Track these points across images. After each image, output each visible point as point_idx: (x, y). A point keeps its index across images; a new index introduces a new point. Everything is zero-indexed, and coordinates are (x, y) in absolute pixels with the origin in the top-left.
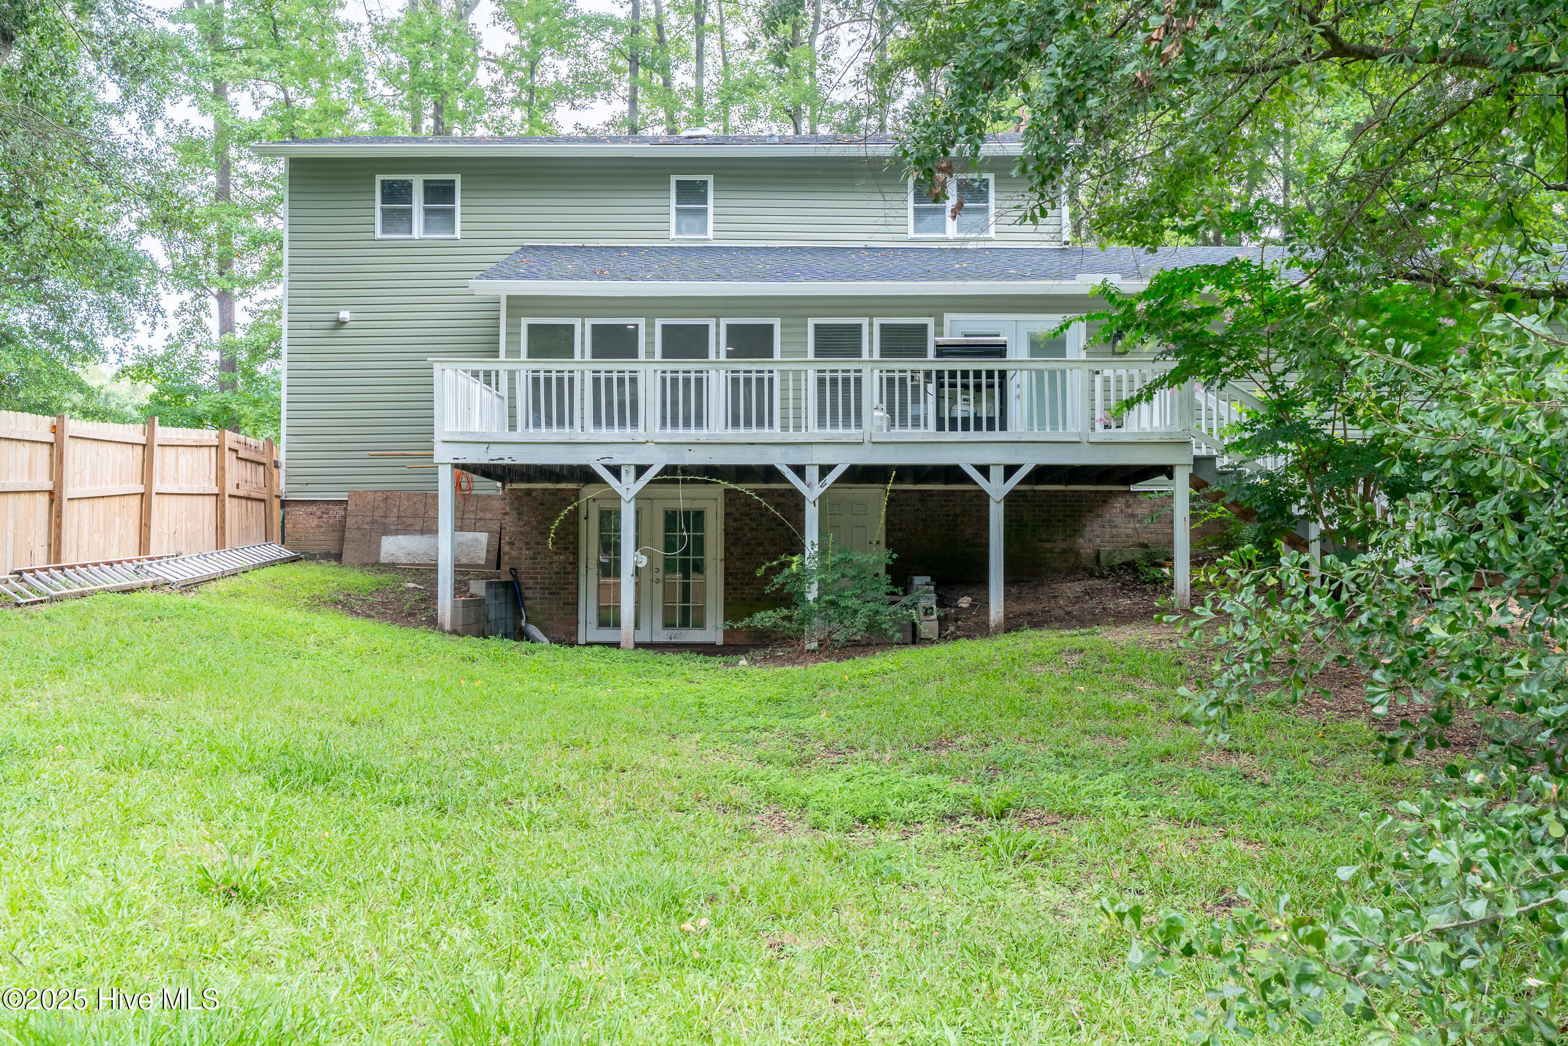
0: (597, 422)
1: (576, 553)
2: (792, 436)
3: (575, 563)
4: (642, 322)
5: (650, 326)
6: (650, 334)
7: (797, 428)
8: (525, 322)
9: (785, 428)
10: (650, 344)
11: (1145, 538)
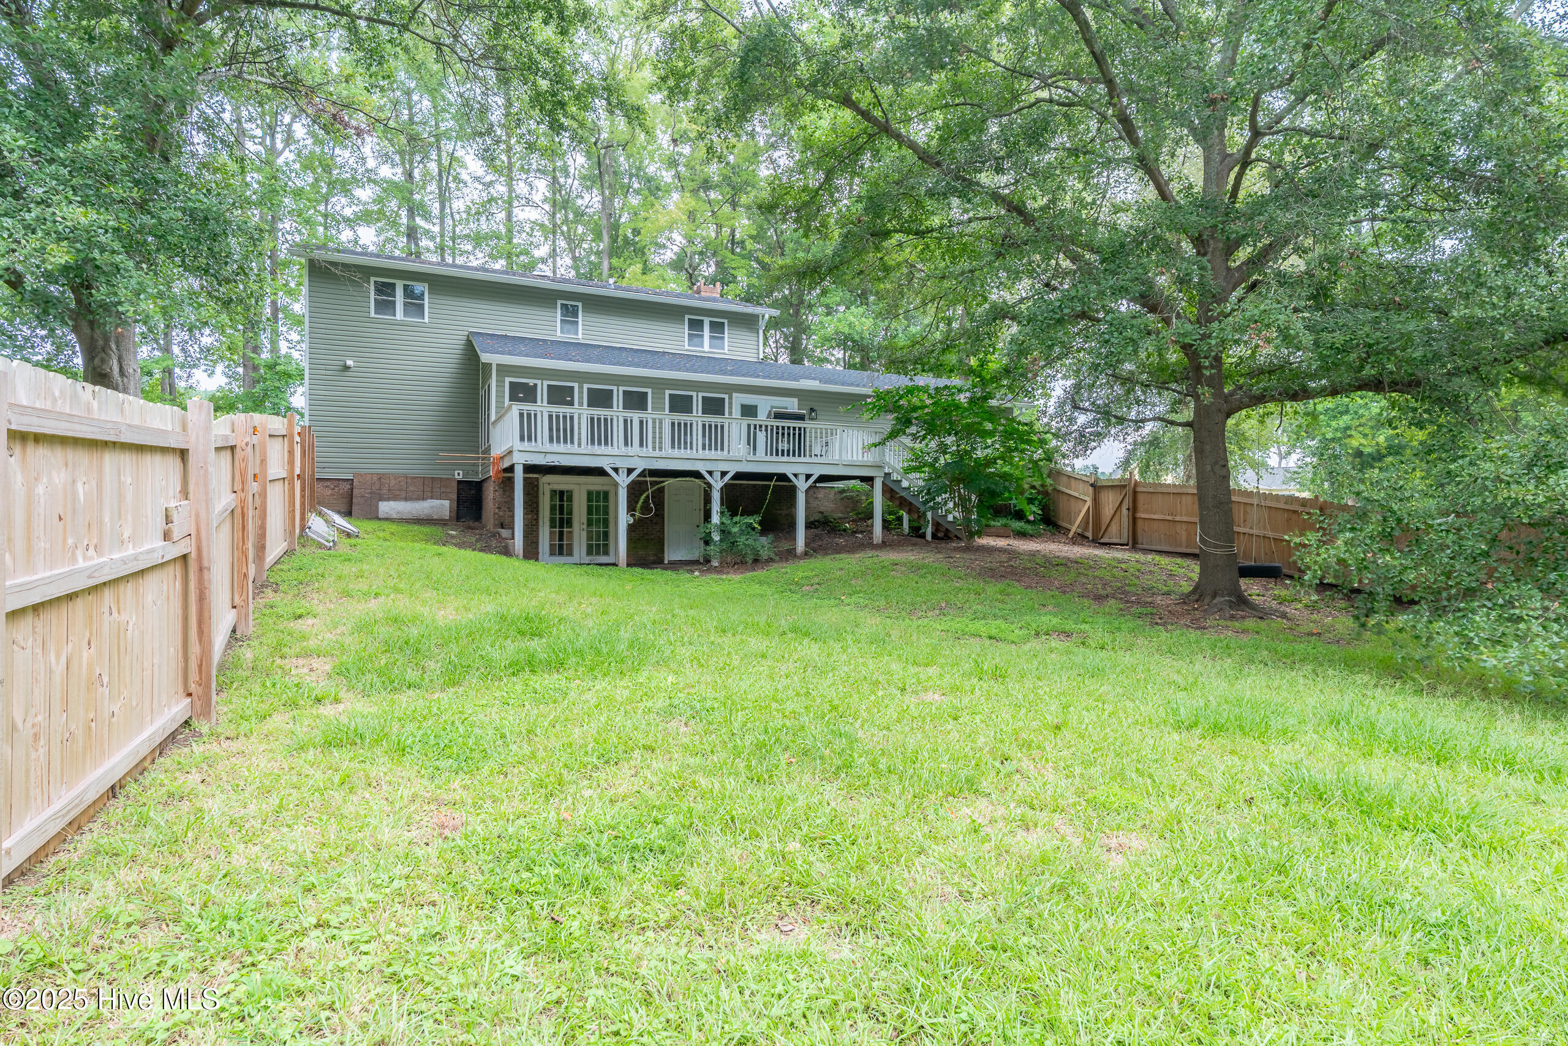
0: (551, 440)
1: (537, 514)
2: (657, 453)
3: (537, 520)
4: (576, 385)
5: (581, 388)
6: (581, 392)
7: (661, 449)
8: (508, 380)
9: (654, 449)
10: (581, 398)
11: (822, 509)
